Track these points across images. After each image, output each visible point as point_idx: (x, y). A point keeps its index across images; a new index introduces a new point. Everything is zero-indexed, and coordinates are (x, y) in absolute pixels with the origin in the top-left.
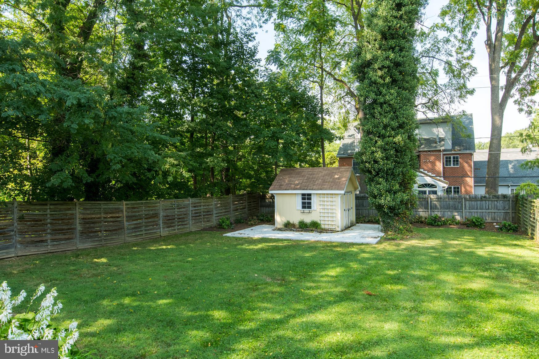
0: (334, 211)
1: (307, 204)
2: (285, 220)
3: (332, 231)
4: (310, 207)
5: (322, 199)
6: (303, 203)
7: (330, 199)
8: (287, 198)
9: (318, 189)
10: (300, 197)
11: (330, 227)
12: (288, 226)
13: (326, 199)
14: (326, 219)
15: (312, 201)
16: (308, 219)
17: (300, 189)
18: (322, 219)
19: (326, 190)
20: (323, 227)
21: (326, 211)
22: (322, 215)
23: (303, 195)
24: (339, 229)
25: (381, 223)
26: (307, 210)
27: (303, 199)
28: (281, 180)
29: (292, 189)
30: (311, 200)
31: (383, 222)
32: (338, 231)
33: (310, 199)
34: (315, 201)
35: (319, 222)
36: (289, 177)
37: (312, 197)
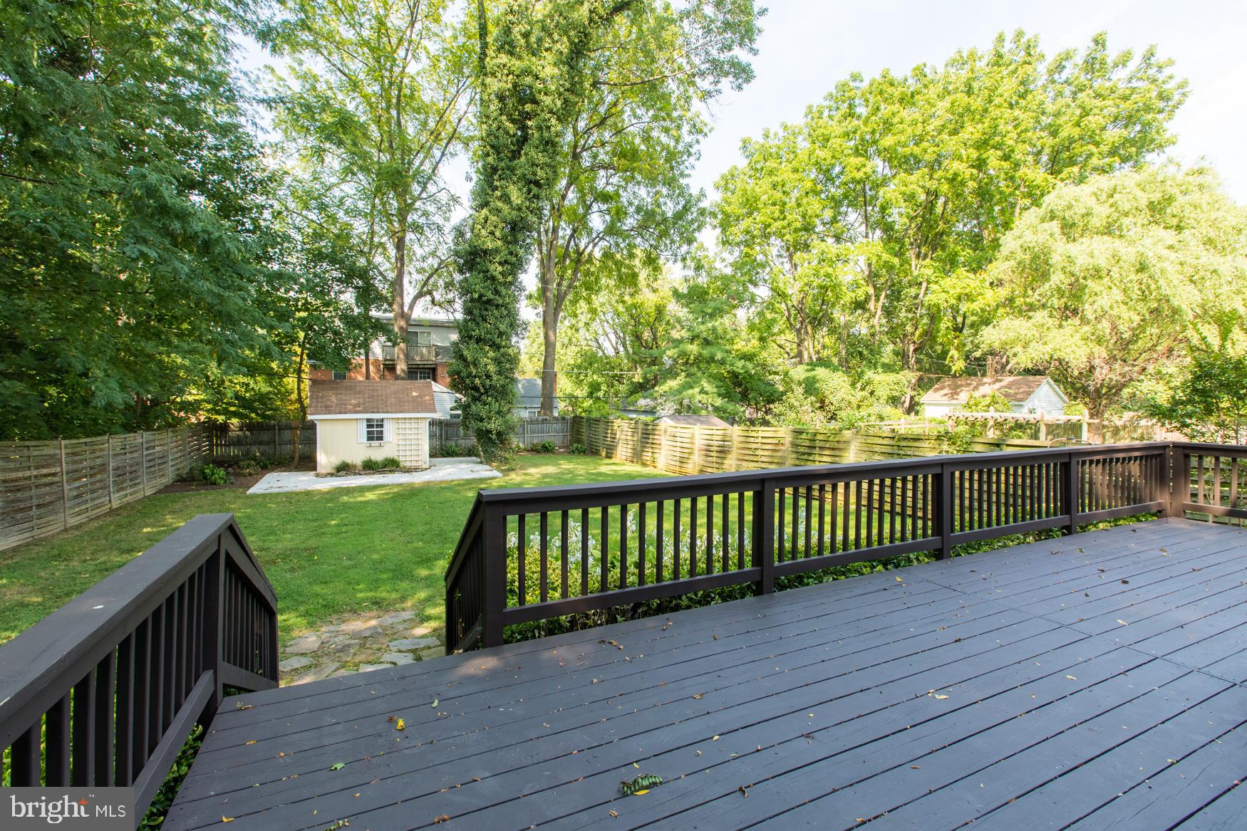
0: (420, 442)
1: (375, 433)
2: (336, 461)
3: (416, 469)
4: (380, 438)
5: (401, 426)
6: (369, 433)
7: (414, 425)
8: (340, 427)
9: (396, 412)
10: (365, 423)
11: (414, 464)
12: (344, 469)
13: (407, 426)
14: (408, 453)
15: (385, 430)
16: (378, 455)
17: (365, 411)
18: (401, 453)
19: (409, 412)
20: (403, 464)
21: (408, 442)
22: (401, 448)
23: (368, 420)
24: (427, 466)
25: (481, 454)
26: (375, 443)
27: (369, 426)
28: (322, 398)
29: (350, 412)
30: (383, 428)
31: (485, 451)
32: (427, 469)
33: (382, 426)
34: (389, 430)
35: (396, 458)
36: (336, 394)
37: (385, 423)
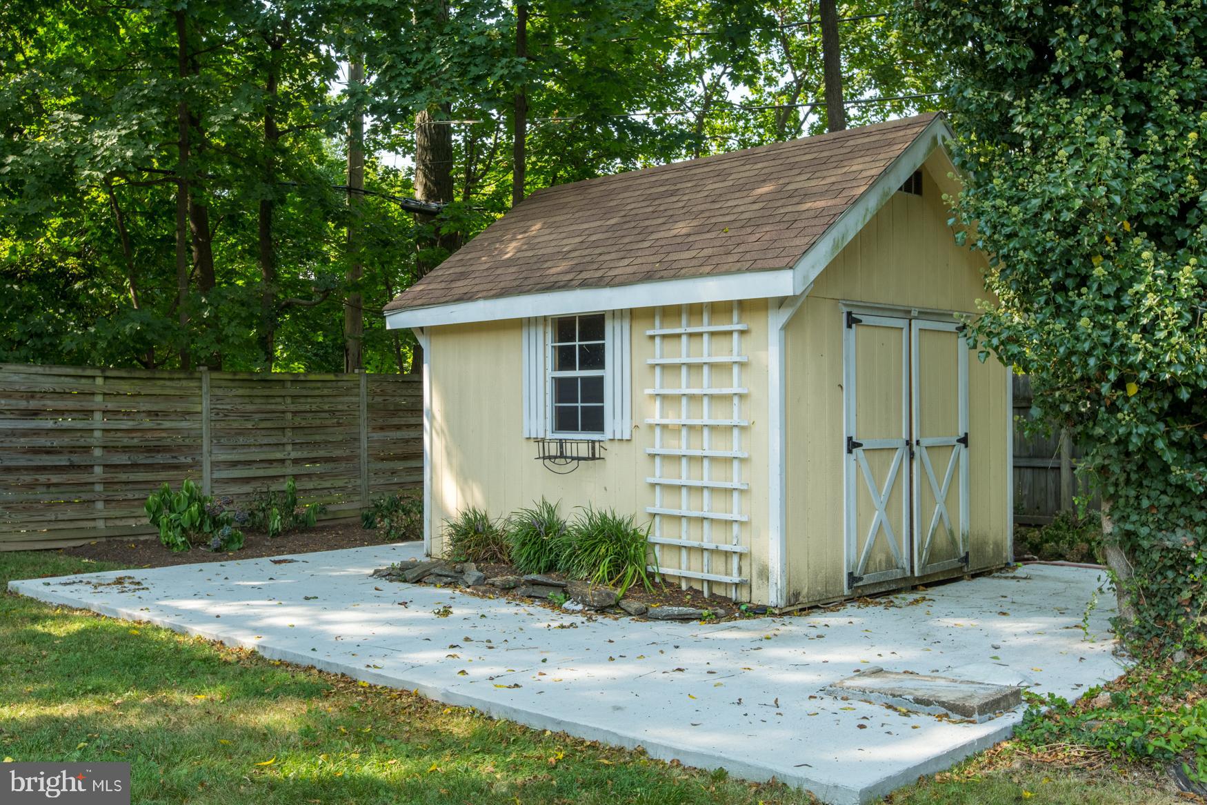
1: (579, 395)
4: (594, 421)
6: (561, 389)
10: (548, 343)
11: (713, 570)
13: (683, 353)
14: (686, 505)
15: (607, 373)
18: (660, 504)
20: (668, 566)
21: (685, 445)
22: (660, 474)
23: (564, 326)
24: (771, 595)
25: (1117, 559)
26: (578, 441)
27: (562, 357)
30: (600, 364)
31: (1130, 544)
32: (760, 611)
33: (597, 356)
34: (622, 371)
35: (640, 524)
37: (610, 339)
